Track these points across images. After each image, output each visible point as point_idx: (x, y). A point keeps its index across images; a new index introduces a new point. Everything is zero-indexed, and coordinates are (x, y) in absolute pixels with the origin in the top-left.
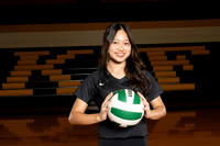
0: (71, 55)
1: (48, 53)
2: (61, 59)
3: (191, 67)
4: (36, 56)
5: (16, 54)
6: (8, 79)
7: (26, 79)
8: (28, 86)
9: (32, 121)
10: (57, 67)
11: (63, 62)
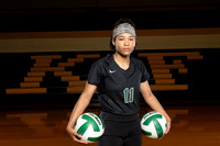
0: (80, 59)
1: (59, 57)
2: (71, 62)
3: (185, 71)
4: (49, 59)
5: (32, 57)
6: (25, 79)
7: (41, 79)
8: (42, 85)
9: (45, 115)
10: (67, 69)
11: (73, 65)
